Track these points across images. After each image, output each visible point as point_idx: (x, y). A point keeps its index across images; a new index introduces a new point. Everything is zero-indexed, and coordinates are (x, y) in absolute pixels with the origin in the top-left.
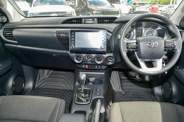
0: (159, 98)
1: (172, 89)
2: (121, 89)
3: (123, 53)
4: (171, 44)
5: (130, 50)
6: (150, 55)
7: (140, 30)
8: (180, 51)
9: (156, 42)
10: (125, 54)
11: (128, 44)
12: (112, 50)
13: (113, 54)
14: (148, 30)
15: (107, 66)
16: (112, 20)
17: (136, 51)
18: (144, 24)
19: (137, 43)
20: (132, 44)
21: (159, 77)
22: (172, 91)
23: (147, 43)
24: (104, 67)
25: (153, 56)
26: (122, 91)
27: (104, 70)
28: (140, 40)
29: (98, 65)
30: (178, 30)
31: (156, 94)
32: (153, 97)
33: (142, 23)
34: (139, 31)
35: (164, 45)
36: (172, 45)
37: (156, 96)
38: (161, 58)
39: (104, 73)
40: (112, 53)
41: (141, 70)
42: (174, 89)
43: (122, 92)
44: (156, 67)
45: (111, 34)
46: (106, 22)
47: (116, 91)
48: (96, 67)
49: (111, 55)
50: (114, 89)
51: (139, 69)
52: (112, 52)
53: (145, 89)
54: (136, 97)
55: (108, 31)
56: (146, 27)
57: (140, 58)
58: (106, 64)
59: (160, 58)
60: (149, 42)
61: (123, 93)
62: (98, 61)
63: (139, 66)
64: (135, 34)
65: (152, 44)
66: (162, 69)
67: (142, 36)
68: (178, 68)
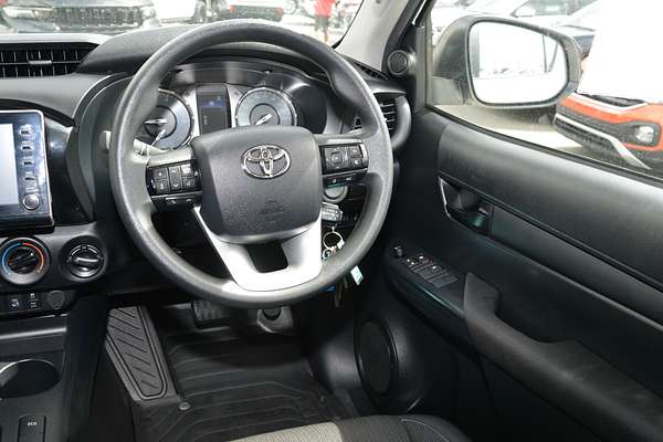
0: (349, 400)
1: (392, 350)
2: (172, 392)
3: (133, 217)
4: (349, 151)
5: (164, 200)
6: (264, 212)
7: (219, 99)
8: (387, 180)
9: (283, 152)
10: (142, 223)
11: (150, 172)
12: (88, 208)
13: (97, 228)
14: (256, 95)
15: (71, 293)
16: (67, 58)
17: (198, 201)
18: (233, 69)
19: (195, 163)
20: (173, 170)
21: (337, 304)
22: (393, 358)
23: (242, 158)
24: (56, 298)
25: (274, 219)
26: (178, 399)
27: (58, 313)
28: (208, 149)
29: (23, 290)
30: (371, 91)
31: (335, 385)
32: (322, 398)
33: (223, 66)
34: (212, 103)
35: (316, 162)
36: (354, 157)
37: (337, 393)
38: (315, 220)
39: (64, 330)
40: (89, 222)
41: (228, 289)
42: (401, 348)
43: (177, 405)
44: (296, 263)
45: (69, 130)
46: (39, 66)
47: (147, 405)
48: (16, 303)
49: (87, 231)
50: (135, 397)
51: (218, 286)
52: (87, 216)
53: (286, 370)
54: (248, 416)
55: (51, 114)
56: (245, 84)
57: (218, 232)
58: (67, 280)
59: (308, 220)
60: (249, 156)
61: (184, 408)
62: (16, 270)
63: (219, 271)
64: (196, 117)
65: (262, 164)
66: (324, 269)
67: (230, 126)
68: (400, 252)
